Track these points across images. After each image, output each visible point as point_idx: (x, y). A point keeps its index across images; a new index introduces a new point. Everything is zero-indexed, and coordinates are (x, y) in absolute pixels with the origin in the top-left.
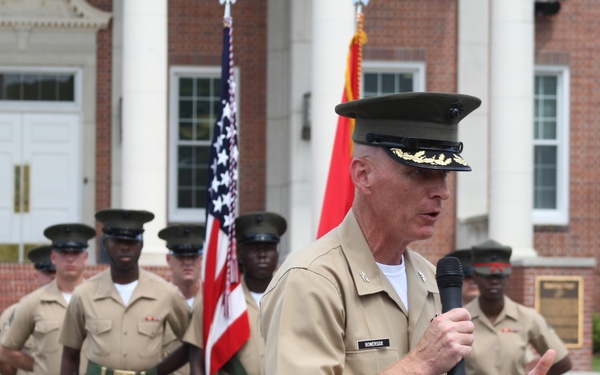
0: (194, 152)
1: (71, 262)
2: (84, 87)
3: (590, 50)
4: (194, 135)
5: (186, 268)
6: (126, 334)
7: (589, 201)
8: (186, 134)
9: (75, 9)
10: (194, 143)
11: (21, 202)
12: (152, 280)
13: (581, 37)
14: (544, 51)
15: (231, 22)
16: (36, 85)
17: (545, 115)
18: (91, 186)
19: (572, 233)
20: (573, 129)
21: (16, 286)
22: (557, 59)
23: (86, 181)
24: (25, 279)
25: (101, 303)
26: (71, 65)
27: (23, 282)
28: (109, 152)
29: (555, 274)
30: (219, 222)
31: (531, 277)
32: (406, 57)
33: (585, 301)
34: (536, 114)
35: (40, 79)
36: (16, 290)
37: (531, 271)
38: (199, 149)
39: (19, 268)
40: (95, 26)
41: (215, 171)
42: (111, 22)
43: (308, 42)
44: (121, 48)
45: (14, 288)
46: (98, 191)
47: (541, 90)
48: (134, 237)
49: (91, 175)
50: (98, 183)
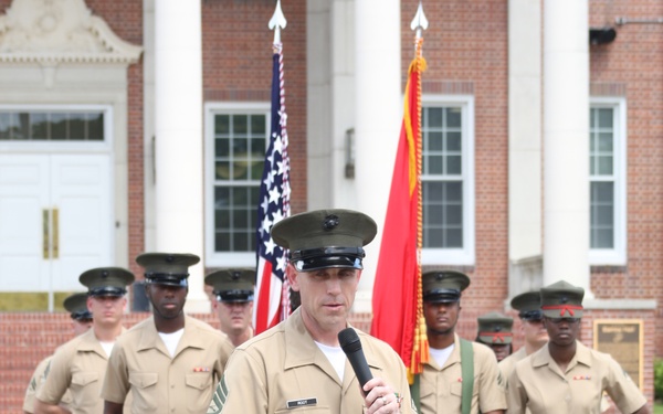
0: (231, 192)
1: (109, 308)
2: (115, 126)
3: (648, 80)
4: (231, 174)
5: (235, 315)
6: (173, 387)
7: (648, 240)
8: (222, 173)
9: (104, 43)
10: (231, 183)
11: (50, 248)
12: (198, 328)
13: (638, 67)
14: (599, 82)
15: (281, 49)
16: (63, 123)
17: (601, 149)
18: (124, 230)
19: (630, 274)
20: (631, 164)
21: (47, 336)
22: (613, 90)
23: (118, 225)
24: (56, 329)
25: (144, 354)
26: (101, 103)
27: (53, 333)
28: (142, 194)
29: (614, 317)
30: (271, 265)
31: (589, 321)
32: (454, 90)
33: (645, 345)
34: (592, 148)
35: (68, 117)
36: (47, 341)
37: (589, 314)
38: (236, 189)
39: (49, 317)
40: (125, 60)
41: (266, 210)
42: (142, 56)
43: (350, 74)
44: (153, 83)
45: (44, 338)
46: (131, 235)
47: (596, 122)
48: (178, 282)
49: (124, 218)
50: (131, 226)
